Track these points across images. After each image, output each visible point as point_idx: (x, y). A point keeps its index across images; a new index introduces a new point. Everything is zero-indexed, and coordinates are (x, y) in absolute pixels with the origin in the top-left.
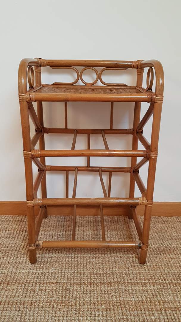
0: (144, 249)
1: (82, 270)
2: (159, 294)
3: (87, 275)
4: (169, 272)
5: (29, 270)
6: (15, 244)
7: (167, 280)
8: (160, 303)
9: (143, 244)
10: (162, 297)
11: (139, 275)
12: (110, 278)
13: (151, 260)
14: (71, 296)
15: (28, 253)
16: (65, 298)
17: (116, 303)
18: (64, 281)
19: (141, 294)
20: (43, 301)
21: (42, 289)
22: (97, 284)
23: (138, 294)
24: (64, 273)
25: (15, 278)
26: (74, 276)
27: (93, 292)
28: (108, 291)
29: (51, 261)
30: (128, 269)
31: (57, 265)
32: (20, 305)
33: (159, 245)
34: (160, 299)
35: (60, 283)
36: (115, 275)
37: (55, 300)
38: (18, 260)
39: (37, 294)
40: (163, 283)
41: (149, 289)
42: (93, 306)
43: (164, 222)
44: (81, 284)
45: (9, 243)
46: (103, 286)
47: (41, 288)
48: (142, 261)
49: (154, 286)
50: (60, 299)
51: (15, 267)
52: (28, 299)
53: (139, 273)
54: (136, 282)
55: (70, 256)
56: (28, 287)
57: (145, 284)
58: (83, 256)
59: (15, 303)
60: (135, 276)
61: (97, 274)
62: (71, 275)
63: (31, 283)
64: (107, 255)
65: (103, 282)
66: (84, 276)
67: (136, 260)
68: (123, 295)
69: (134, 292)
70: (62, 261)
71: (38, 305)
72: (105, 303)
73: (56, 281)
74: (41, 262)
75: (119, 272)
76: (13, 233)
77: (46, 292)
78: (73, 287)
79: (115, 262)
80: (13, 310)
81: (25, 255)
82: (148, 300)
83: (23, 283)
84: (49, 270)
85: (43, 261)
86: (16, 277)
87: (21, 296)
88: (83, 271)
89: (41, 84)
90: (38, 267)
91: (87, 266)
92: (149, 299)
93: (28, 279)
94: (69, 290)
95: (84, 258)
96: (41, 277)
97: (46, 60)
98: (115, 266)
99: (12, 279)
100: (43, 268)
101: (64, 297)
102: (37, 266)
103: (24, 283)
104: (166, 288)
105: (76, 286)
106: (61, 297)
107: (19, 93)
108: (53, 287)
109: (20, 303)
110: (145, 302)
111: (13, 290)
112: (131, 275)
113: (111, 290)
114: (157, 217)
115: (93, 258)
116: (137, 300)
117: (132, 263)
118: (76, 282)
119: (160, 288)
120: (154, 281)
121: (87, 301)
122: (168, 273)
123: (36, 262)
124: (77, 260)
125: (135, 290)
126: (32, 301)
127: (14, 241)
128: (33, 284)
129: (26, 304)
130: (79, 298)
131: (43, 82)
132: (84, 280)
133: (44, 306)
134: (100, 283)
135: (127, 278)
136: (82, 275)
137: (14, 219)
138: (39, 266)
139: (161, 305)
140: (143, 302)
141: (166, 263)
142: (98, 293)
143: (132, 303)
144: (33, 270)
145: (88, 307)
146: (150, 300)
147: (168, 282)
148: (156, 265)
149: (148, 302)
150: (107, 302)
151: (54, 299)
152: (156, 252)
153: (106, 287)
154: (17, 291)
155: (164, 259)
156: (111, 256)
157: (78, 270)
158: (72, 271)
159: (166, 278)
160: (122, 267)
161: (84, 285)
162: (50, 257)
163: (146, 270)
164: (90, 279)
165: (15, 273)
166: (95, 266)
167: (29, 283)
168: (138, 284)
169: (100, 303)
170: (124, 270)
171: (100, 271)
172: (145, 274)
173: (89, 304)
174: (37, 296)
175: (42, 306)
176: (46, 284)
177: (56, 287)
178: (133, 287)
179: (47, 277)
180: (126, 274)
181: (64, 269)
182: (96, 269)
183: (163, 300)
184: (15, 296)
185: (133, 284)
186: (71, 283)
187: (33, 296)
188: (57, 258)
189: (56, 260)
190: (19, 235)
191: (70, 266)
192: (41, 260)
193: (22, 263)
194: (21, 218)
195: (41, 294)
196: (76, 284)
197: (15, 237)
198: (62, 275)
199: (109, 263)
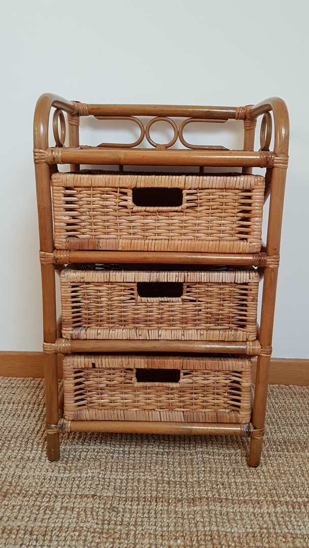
0: (257, 438)
1: (142, 474)
2: (285, 522)
3: (151, 484)
4: (303, 483)
5: (45, 473)
6: (24, 426)
7: (300, 497)
8: (286, 538)
9: (255, 428)
10: (290, 527)
11: (247, 486)
12: (193, 491)
13: (271, 461)
14: (120, 522)
15: (46, 442)
16: (109, 524)
17: (203, 537)
18: (109, 494)
19: (251, 521)
20: (68, 528)
21: (67, 508)
22: (169, 500)
23: (244, 521)
24: (109, 478)
25: (19, 485)
26: (126, 486)
27: (161, 514)
28: (188, 515)
29: (86, 458)
30: (227, 474)
31: (97, 464)
32: (25, 534)
33: (285, 434)
34: (287, 531)
35: (100, 497)
36: (204, 486)
37: (91, 527)
38: (27, 453)
39: (56, 516)
40: (293, 502)
41: (265, 511)
42: (160, 541)
43: (295, 395)
44: (138, 500)
45: (13, 424)
46: (179, 505)
47: (65, 505)
48: (253, 462)
49: (275, 507)
50: (100, 526)
51: (20, 466)
52: (39, 524)
53: (247, 482)
54: (242, 498)
55: (122, 449)
56: (42, 502)
57: (258, 503)
58: (145, 450)
60: (241, 487)
61: (168, 483)
62: (121, 483)
63: (47, 496)
64: (189, 449)
65: (180, 497)
66: (145, 486)
67: (241, 459)
68: (216, 522)
69: (238, 517)
70: (106, 457)
71: (58, 536)
72: (183, 536)
73: (93, 493)
74: (68, 459)
75: (210, 481)
76: (22, 408)
77: (74, 512)
78: (124, 504)
79: (204, 463)
80: (11, 544)
81: (40, 446)
82: (263, 532)
83: (32, 496)
84: (81, 473)
85: (72, 456)
87: (28, 519)
88: (144, 476)
89: (78, 146)
90: (62, 468)
91: (152, 468)
92: (265, 531)
93: (42, 488)
94: (116, 510)
95: (146, 454)
96: (65, 485)
98: (203, 469)
99: (12, 488)
100: (71, 470)
101: (106, 522)
102: (60, 465)
103: (35, 494)
104: (298, 511)
105: (130, 503)
106: (100, 523)
107: (35, 148)
108: (87, 503)
109: (24, 530)
110: (259, 535)
111: (14, 506)
112: (233, 486)
113: (195, 511)
114: (282, 386)
115: (163, 454)
116: (244, 531)
117: (234, 465)
118: (131, 495)
119: (287, 510)
120: (276, 498)
121: (149, 531)
122: (301, 484)
123: (59, 458)
124: (134, 457)
125: (239, 514)
126: (47, 527)
127: (21, 421)
128: (50, 498)
129: (36, 533)
130: (135, 525)
132: (145, 493)
133: (69, 538)
134: (175, 498)
135: (225, 491)
136: (142, 484)
137: (25, 384)
138: (64, 465)
139: (288, 541)
140: (254, 536)
141: (297, 467)
142: (171, 517)
143: (234, 537)
144: (53, 471)
145: (151, 542)
146: (268, 533)
147: (301, 500)
148: (279, 470)
149: (263, 536)
150: (186, 535)
151: (88, 525)
152: (279, 447)
153: (186, 506)
154: (20, 509)
155: (295, 459)
156: (196, 452)
157: (135, 474)
158: (123, 476)
159: (297, 492)
160: (216, 471)
161: (145, 501)
162: (85, 450)
163: (261, 477)
164: (157, 490)
165: (19, 478)
166: (166, 468)
167: (44, 495)
168: (245, 502)
169: (174, 535)
170: (220, 477)
171: (174, 477)
172: (259, 485)
173: (153, 536)
174: (57, 518)
175: (65, 537)
176: (75, 498)
177: (93, 504)
178: (236, 507)
179: (77, 485)
180: (223, 484)
181: (109, 473)
182: (167, 474)
183: (291, 534)
184: (16, 518)
185: (236, 503)
186: (120, 497)
187: (49, 518)
188: (98, 452)
189: (96, 456)
190: (32, 411)
191: (121, 467)
192: (69, 455)
193: (33, 460)
194: (38, 382)
195: (65, 515)
196: (131, 499)
197: (24, 415)
198: (105, 482)
199: (192, 464)
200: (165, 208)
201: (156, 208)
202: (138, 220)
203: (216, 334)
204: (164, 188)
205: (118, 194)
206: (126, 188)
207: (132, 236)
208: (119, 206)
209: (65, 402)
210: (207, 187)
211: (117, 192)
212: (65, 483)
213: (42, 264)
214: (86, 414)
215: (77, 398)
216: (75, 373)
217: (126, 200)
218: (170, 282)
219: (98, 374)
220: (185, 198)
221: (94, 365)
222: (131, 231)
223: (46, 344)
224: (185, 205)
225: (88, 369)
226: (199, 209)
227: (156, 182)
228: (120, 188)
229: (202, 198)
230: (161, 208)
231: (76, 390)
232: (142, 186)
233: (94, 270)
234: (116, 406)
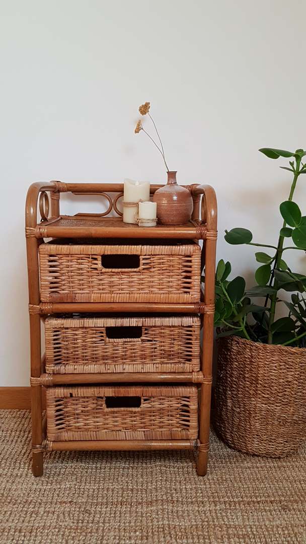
0: (202, 451)
2: (222, 516)
3: (118, 492)
5: (31, 486)
6: (12, 450)
7: (236, 498)
8: (222, 528)
9: (201, 443)
10: (226, 520)
11: (195, 490)
12: (151, 495)
14: (92, 521)
15: (31, 462)
16: (82, 523)
17: (157, 529)
18: (83, 500)
20: (50, 526)
21: (49, 512)
22: (132, 503)
23: (190, 517)
24: (84, 488)
25: (9, 496)
26: (98, 494)
27: (125, 514)
28: (146, 513)
29: (65, 473)
30: (180, 482)
31: (74, 477)
32: (15, 532)
34: (223, 523)
35: (76, 503)
36: (160, 491)
37: (68, 525)
38: (16, 471)
39: (40, 518)
41: (208, 509)
42: (123, 533)
44: (107, 504)
45: (2, 448)
46: (140, 507)
47: (47, 509)
48: (201, 472)
49: (216, 506)
50: (75, 524)
51: (10, 481)
52: (27, 524)
53: (195, 488)
54: (190, 500)
55: (94, 466)
56: (28, 508)
57: (203, 503)
58: (114, 465)
59: (7, 530)
60: (190, 492)
61: (132, 490)
62: (94, 492)
63: (33, 503)
64: (150, 464)
65: (141, 501)
66: (113, 494)
67: (192, 471)
68: (168, 518)
69: (186, 514)
70: (82, 472)
71: (42, 533)
72: (141, 529)
73: (70, 500)
74: (50, 474)
75: (165, 487)
76: (10, 434)
77: (55, 515)
78: (95, 508)
79: (162, 474)
80: (4, 539)
81: (27, 465)
83: (20, 503)
84: (60, 485)
85: (53, 472)
86: (11, 495)
87: (17, 521)
88: (112, 485)
89: (59, 216)
90: (45, 482)
91: (119, 479)
92: (206, 523)
93: (28, 498)
94: (88, 512)
95: (115, 469)
96: (48, 495)
97: (66, 184)
98: (161, 478)
99: (4, 498)
100: (52, 483)
101: (80, 521)
102: (43, 479)
103: (22, 502)
104: (234, 508)
105: (100, 507)
106: (76, 522)
107: (26, 226)
108: (65, 508)
109: (15, 529)
110: (201, 526)
111: (6, 512)
112: (184, 491)
113: (151, 510)
115: (128, 469)
116: (189, 524)
117: (186, 475)
118: (101, 501)
119: (225, 508)
121: (115, 526)
123: (42, 474)
124: (105, 472)
125: (186, 512)
126: (33, 526)
127: (10, 445)
128: (35, 505)
129: (24, 531)
130: (104, 523)
131: (62, 213)
132: (112, 499)
133: (51, 533)
134: (137, 502)
135: (177, 495)
136: (110, 492)
137: (12, 415)
138: (47, 479)
139: (223, 530)
140: (197, 528)
142: (132, 516)
143: (182, 528)
144: (37, 485)
145: (116, 534)
146: (209, 524)
147: (237, 500)
148: (222, 478)
149: (204, 527)
150: (143, 528)
151: (66, 524)
153: (145, 508)
154: (11, 514)
156: (155, 466)
157: (105, 484)
158: (95, 486)
160: (171, 480)
161: (112, 505)
162: (64, 467)
163: (207, 484)
164: (122, 496)
165: (10, 490)
166: (131, 479)
167: (30, 503)
168: (192, 503)
169: (134, 529)
170: (174, 484)
171: (137, 485)
172: (205, 489)
173: (117, 530)
174: (41, 520)
175: (48, 533)
176: (56, 504)
177: (70, 509)
178: (185, 507)
179: (57, 494)
180: (176, 490)
181: (83, 484)
182: (132, 483)
183: (226, 525)
184: (8, 521)
185: (184, 504)
186: (92, 503)
187: (34, 520)
188: (75, 469)
189: (73, 472)
190: (18, 437)
191: (93, 479)
192: (50, 472)
193: (21, 476)
194: (23, 413)
195: (47, 517)
196: (101, 504)
197: (12, 441)
198: (80, 491)
199: (152, 475)
200: (126, 270)
201: (120, 270)
202: (106, 279)
203: (168, 367)
204: (126, 255)
205: (90, 260)
206: (96, 255)
207: (101, 291)
208: (91, 268)
209: (48, 426)
210: (158, 253)
211: (89, 258)
212: (48, 493)
213: (30, 315)
214: (65, 435)
215: (58, 422)
216: (56, 401)
217: (97, 264)
218: (132, 327)
219: (75, 402)
220: (142, 262)
221: (71, 395)
222: (101, 287)
223: (32, 378)
224: (142, 267)
225: (66, 398)
226: (152, 270)
227: (119, 250)
228: (92, 255)
229: (154, 261)
230: (124, 270)
231: (57, 416)
232: (109, 253)
233: (72, 318)
234: (90, 428)
